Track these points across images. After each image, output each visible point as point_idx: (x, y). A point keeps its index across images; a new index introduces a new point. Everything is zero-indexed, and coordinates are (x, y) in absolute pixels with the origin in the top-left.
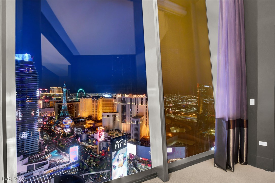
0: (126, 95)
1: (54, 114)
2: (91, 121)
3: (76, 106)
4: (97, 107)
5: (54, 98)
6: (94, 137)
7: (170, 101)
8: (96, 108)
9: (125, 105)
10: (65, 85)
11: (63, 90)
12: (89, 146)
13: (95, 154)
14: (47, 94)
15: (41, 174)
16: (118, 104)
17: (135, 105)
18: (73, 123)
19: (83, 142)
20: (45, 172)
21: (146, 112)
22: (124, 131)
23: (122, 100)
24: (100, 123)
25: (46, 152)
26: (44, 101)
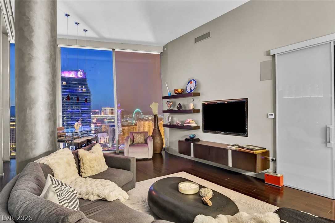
1: (107, 141)
5: (106, 121)
10: (119, 105)
14: (98, 117)
26: (96, 125)
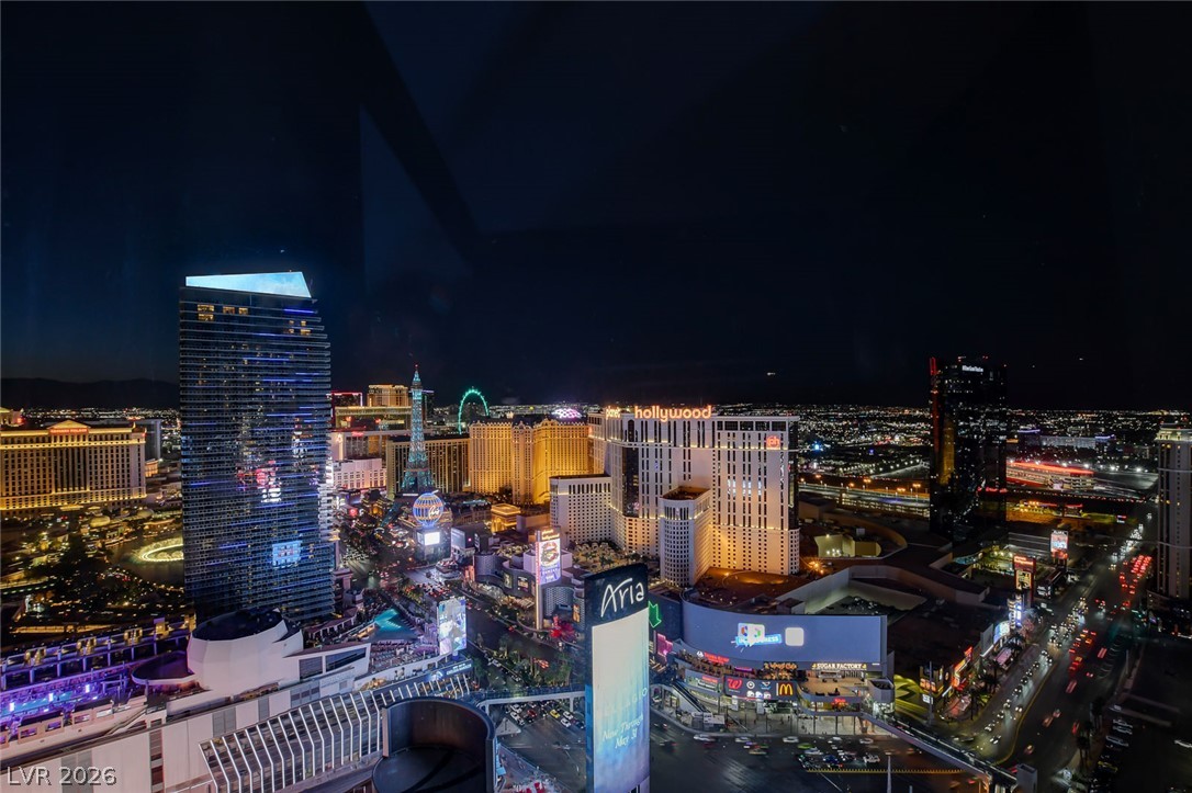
0: (640, 411)
1: (382, 482)
2: (509, 507)
3: (455, 452)
4: (530, 455)
5: (381, 424)
6: (522, 568)
7: (814, 431)
8: (527, 461)
9: (637, 449)
10: (417, 378)
11: (410, 395)
12: (504, 600)
13: (527, 631)
14: (357, 411)
15: (344, 691)
16: (607, 444)
17: (673, 448)
18: (449, 513)
19: (485, 583)
20: (358, 685)
21: (717, 475)
22: (634, 546)
23: (626, 427)
24: (545, 515)
25: (359, 615)
26: (349, 435)
